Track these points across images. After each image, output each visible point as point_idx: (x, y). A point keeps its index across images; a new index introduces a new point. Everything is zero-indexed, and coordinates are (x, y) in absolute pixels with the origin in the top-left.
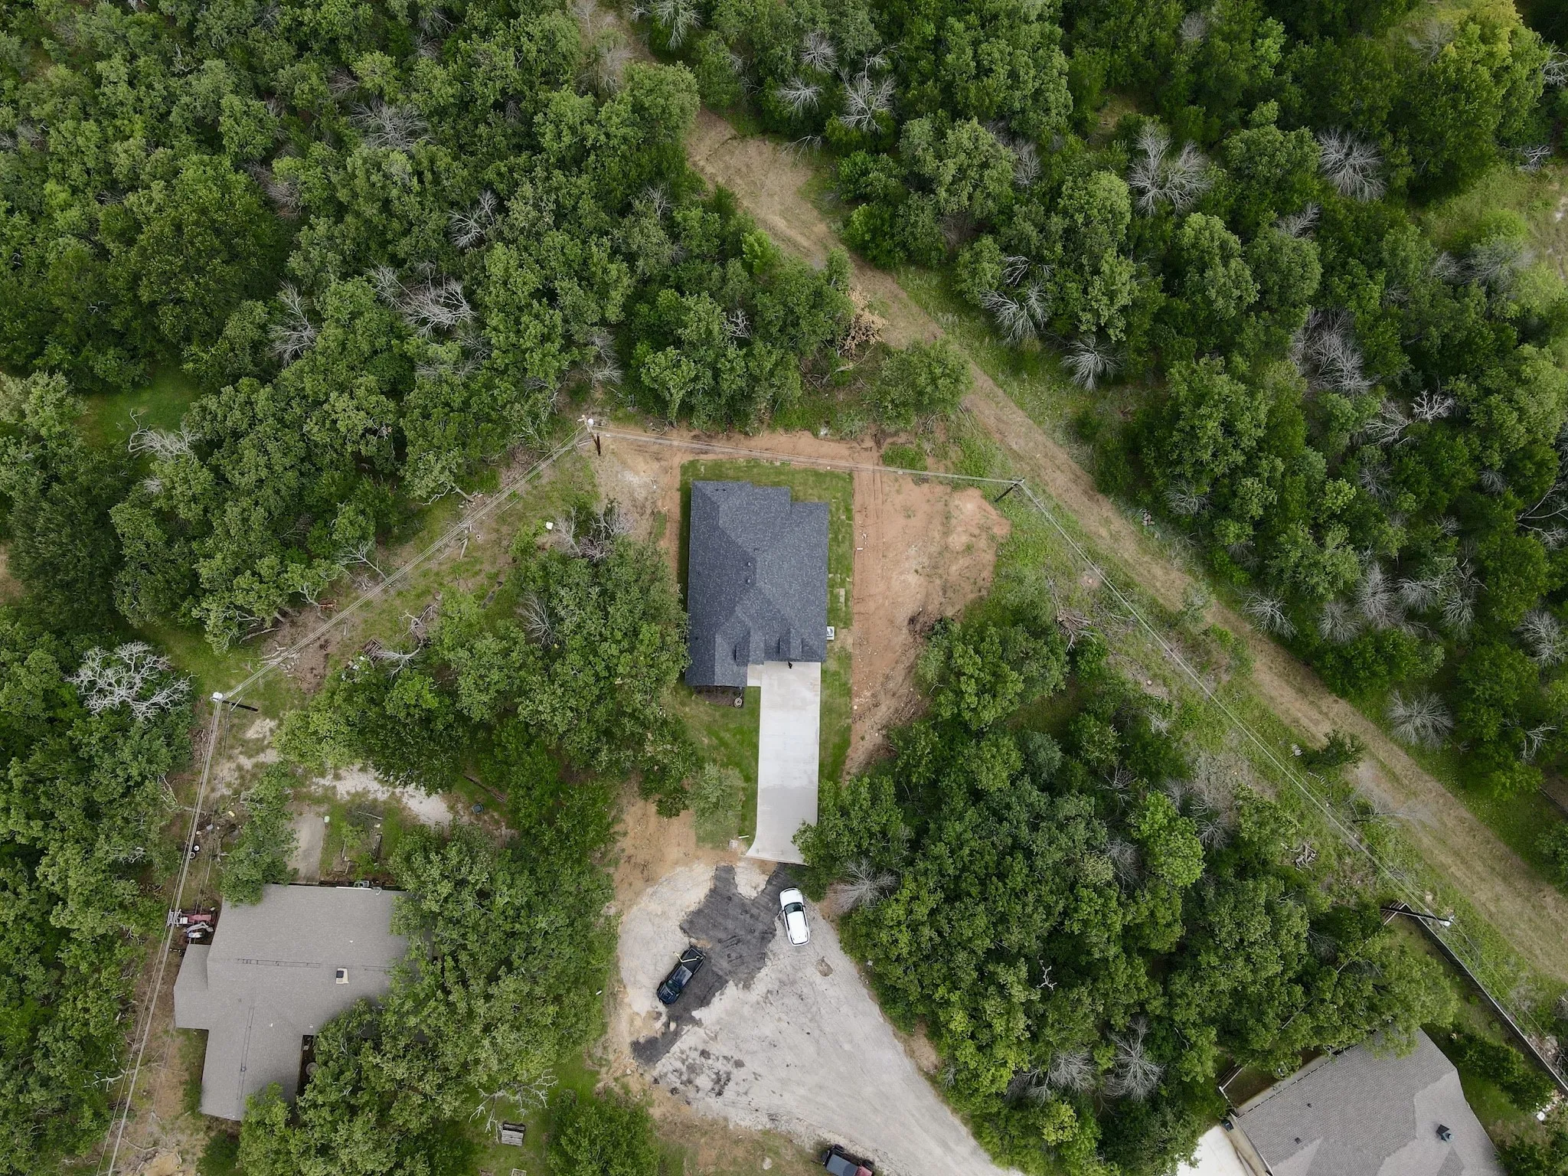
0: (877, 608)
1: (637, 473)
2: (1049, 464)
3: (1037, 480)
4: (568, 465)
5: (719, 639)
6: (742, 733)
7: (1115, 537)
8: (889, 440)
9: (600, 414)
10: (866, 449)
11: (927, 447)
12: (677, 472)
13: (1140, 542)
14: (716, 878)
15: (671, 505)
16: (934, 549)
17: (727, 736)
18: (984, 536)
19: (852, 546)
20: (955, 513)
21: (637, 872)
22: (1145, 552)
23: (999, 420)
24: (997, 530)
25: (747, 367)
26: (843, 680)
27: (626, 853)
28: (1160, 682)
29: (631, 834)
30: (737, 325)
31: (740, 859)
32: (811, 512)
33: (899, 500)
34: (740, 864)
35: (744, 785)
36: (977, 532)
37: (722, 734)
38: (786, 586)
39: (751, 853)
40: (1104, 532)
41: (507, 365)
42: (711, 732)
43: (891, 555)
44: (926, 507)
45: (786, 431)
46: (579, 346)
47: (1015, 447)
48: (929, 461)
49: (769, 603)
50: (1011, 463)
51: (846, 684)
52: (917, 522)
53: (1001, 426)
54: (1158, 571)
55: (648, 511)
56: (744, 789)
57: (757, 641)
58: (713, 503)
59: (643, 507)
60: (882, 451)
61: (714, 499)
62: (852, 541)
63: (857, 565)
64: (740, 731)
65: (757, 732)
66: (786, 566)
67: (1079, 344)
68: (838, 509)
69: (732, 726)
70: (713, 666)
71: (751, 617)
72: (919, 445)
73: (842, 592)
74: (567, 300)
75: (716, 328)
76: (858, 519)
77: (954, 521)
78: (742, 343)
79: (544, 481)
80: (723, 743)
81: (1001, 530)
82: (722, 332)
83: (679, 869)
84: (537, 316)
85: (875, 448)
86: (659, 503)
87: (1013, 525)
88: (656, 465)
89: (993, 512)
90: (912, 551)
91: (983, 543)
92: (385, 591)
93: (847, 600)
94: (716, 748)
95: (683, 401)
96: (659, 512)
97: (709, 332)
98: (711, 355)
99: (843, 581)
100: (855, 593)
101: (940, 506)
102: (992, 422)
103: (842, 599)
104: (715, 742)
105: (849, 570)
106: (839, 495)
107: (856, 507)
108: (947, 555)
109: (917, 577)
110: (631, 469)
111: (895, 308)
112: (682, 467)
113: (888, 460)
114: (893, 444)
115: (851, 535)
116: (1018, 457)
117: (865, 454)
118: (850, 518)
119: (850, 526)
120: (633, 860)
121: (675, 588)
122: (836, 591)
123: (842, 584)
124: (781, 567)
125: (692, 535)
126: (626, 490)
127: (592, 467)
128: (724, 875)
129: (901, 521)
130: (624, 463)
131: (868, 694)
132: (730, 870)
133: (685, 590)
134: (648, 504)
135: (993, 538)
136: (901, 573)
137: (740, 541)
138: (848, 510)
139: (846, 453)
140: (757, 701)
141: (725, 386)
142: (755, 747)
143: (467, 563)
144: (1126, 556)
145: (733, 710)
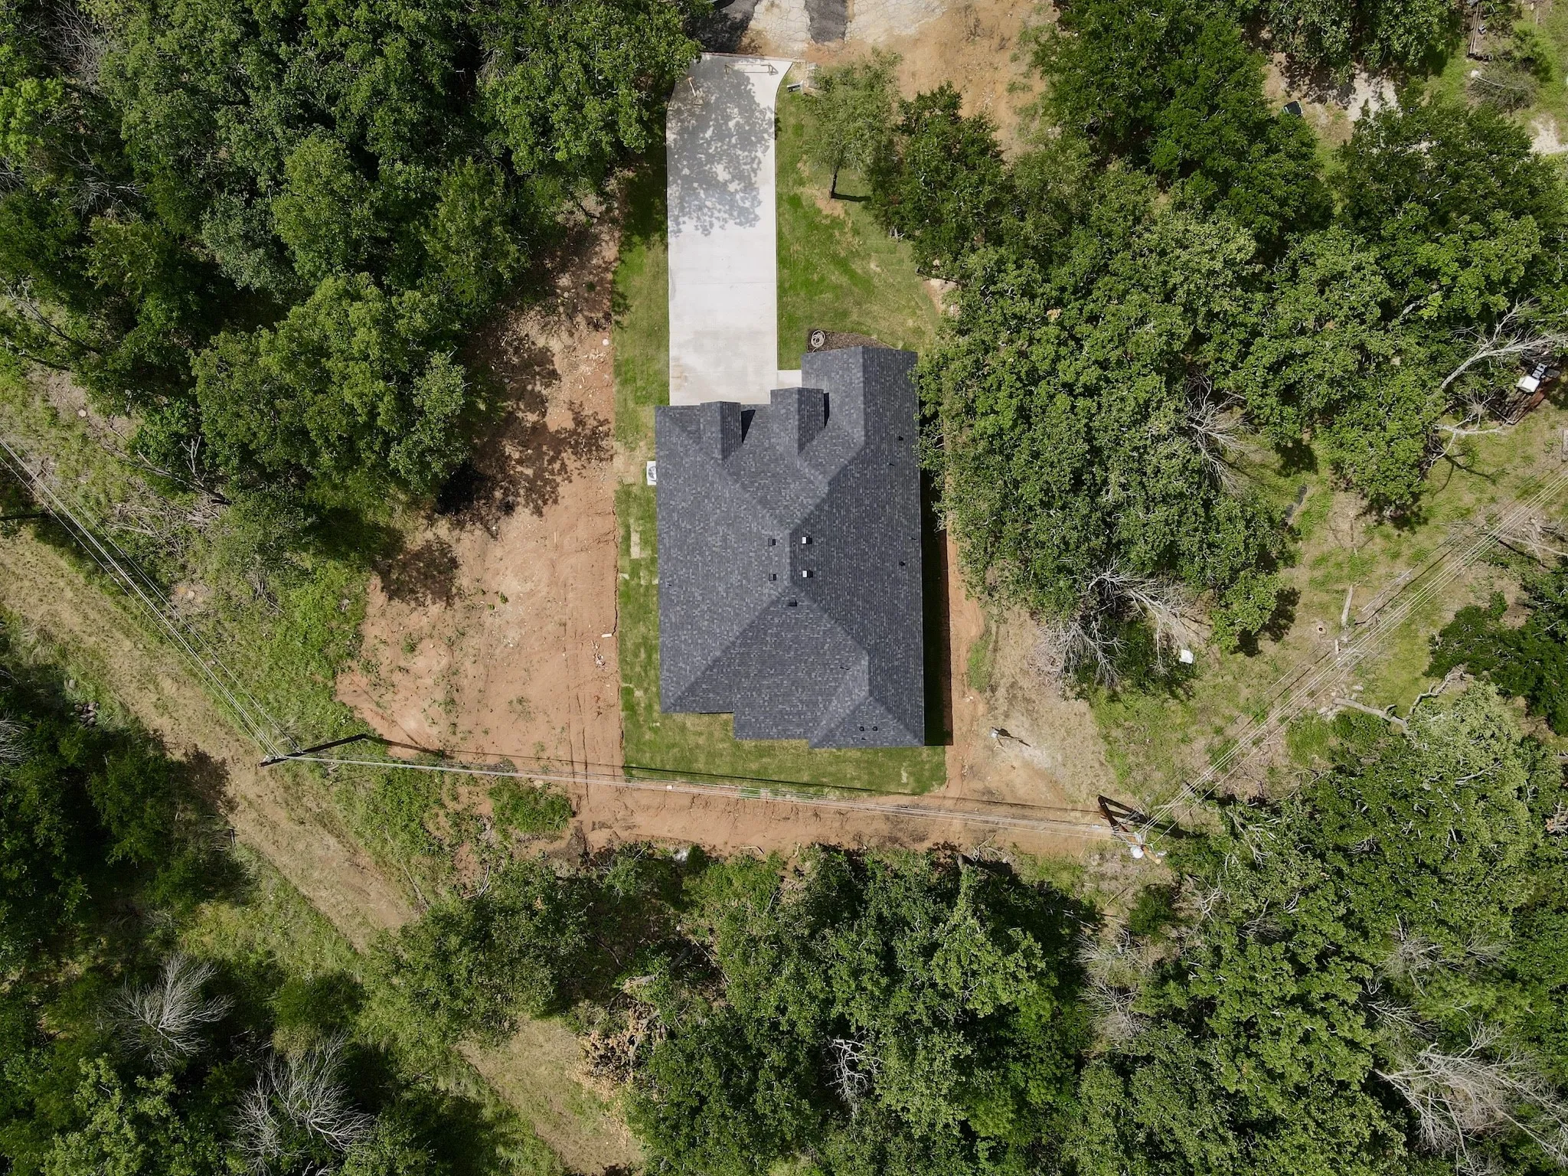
0: (572, 527)
1: (1027, 764)
2: (268, 811)
3: (288, 779)
4: (1158, 775)
5: (858, 435)
6: (808, 284)
7: (147, 680)
8: (560, 845)
9: (1103, 877)
10: (603, 825)
11: (492, 835)
12: (951, 771)
13: (103, 671)
14: (843, 19)
15: (964, 703)
16: (474, 642)
17: (836, 277)
18: (384, 671)
19: (622, 639)
20: (437, 711)
21: (986, 23)
22: (94, 653)
23: (361, 891)
24: (362, 680)
25: (828, 980)
26: (629, 388)
27: (1008, 55)
28: (65, 417)
29: (1001, 89)
30: (853, 1065)
31: (803, 54)
32: (692, 689)
33: (539, 732)
34: (800, 46)
35: (799, 190)
36: (397, 677)
37: (844, 280)
38: (732, 537)
39: (782, 66)
40: (168, 685)
41: (1323, 968)
42: (866, 284)
43: (551, 627)
44: (490, 720)
45: (751, 858)
46: (1176, 1015)
47: (332, 841)
48: (487, 807)
49: (763, 502)
50: (338, 810)
51: (624, 383)
52: (505, 692)
53: (357, 880)
54: (70, 618)
55: (1001, 692)
56: (801, 182)
57: (783, 437)
58: (882, 701)
59: (1012, 699)
60: (573, 822)
61: (880, 710)
62: (622, 651)
63: (610, 604)
64: (813, 288)
65: (782, 291)
66: (735, 579)
67: (183, 1046)
68: (649, 707)
69: (828, 296)
70: (867, 382)
71: (797, 475)
72: (506, 835)
73: (636, 552)
74: (1209, 1115)
75: (893, 1062)
76: (611, 692)
77: (440, 695)
78: (842, 1027)
79: (1200, 744)
80: (842, 264)
81: (351, 685)
82: (879, 1049)
83: (912, 31)
84: (1272, 1076)
85: (587, 829)
86: (981, 708)
87: (332, 694)
88: (993, 781)
89: (368, 716)
90: (513, 635)
91: (386, 656)
92: (1492, 519)
93: (627, 538)
94: (855, 254)
95: (951, 905)
96: (981, 690)
97: (908, 1054)
98: (900, 1000)
99: (634, 573)
100: (612, 551)
101: (464, 724)
102: (375, 887)
103: (635, 538)
104: (857, 266)
105: (625, 594)
106: (648, 736)
107: (618, 713)
108: (450, 632)
109: (502, 589)
110: (1038, 773)
111: (560, 1102)
112: (943, 780)
113: (563, 808)
114: (553, 839)
115: (623, 661)
116: (325, 821)
117: (604, 816)
118: (627, 693)
119: (626, 678)
120: (996, 41)
121: (951, 521)
122: (647, 553)
123: (635, 567)
124: (745, 575)
125: (919, 640)
126: (1046, 730)
127: (1113, 774)
128: (830, 25)
129: (533, 692)
130: (1053, 784)
131: (584, 368)
132: (819, 34)
133: (930, 520)
134: (1002, 705)
135: (368, 667)
136: (531, 594)
137: (827, 623)
138: (630, 707)
139: (639, 819)
140: (783, 343)
141: (870, 939)
142: (784, 260)
143: (1339, 580)
144: (127, 644)
145: (826, 325)
